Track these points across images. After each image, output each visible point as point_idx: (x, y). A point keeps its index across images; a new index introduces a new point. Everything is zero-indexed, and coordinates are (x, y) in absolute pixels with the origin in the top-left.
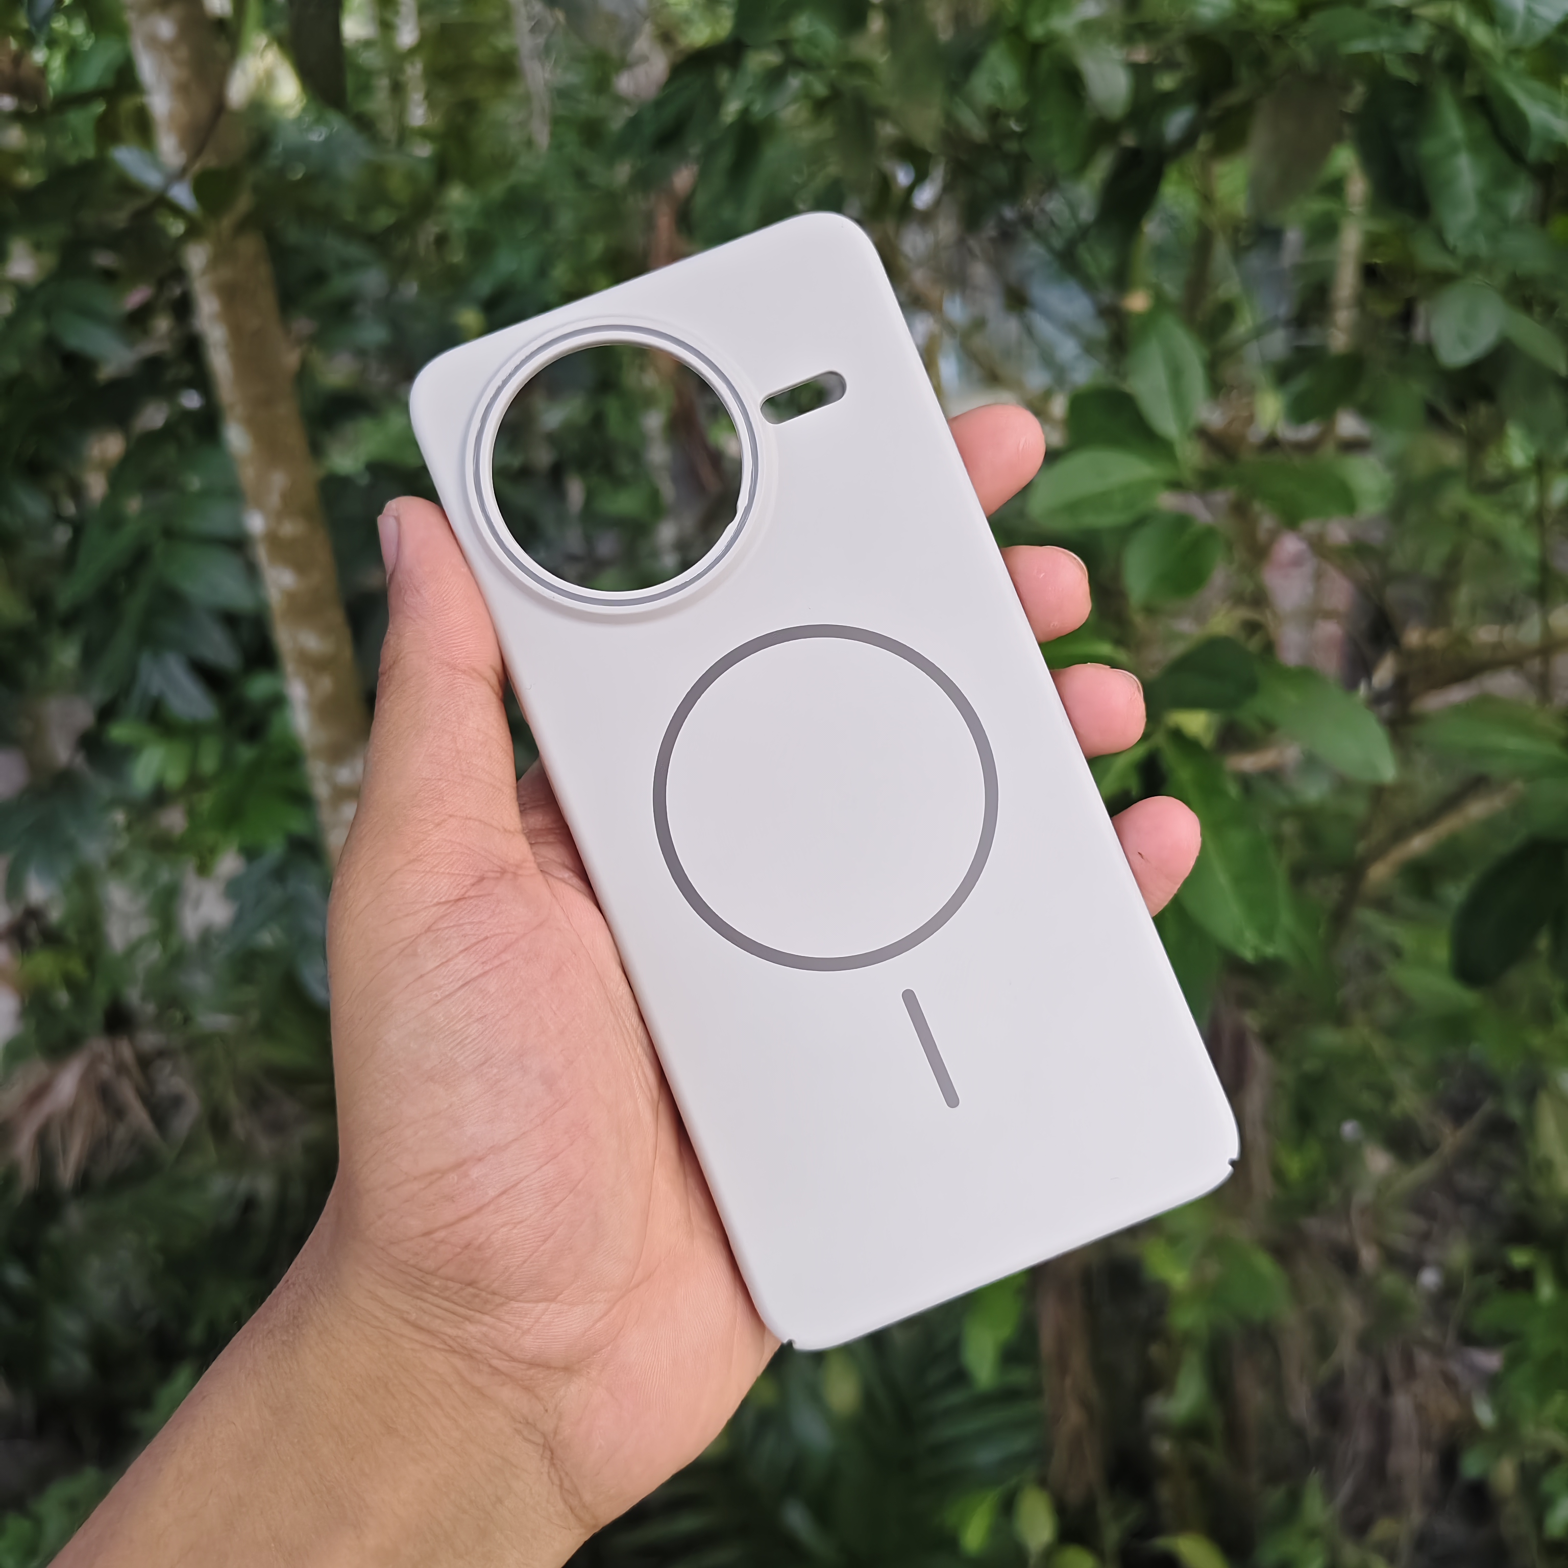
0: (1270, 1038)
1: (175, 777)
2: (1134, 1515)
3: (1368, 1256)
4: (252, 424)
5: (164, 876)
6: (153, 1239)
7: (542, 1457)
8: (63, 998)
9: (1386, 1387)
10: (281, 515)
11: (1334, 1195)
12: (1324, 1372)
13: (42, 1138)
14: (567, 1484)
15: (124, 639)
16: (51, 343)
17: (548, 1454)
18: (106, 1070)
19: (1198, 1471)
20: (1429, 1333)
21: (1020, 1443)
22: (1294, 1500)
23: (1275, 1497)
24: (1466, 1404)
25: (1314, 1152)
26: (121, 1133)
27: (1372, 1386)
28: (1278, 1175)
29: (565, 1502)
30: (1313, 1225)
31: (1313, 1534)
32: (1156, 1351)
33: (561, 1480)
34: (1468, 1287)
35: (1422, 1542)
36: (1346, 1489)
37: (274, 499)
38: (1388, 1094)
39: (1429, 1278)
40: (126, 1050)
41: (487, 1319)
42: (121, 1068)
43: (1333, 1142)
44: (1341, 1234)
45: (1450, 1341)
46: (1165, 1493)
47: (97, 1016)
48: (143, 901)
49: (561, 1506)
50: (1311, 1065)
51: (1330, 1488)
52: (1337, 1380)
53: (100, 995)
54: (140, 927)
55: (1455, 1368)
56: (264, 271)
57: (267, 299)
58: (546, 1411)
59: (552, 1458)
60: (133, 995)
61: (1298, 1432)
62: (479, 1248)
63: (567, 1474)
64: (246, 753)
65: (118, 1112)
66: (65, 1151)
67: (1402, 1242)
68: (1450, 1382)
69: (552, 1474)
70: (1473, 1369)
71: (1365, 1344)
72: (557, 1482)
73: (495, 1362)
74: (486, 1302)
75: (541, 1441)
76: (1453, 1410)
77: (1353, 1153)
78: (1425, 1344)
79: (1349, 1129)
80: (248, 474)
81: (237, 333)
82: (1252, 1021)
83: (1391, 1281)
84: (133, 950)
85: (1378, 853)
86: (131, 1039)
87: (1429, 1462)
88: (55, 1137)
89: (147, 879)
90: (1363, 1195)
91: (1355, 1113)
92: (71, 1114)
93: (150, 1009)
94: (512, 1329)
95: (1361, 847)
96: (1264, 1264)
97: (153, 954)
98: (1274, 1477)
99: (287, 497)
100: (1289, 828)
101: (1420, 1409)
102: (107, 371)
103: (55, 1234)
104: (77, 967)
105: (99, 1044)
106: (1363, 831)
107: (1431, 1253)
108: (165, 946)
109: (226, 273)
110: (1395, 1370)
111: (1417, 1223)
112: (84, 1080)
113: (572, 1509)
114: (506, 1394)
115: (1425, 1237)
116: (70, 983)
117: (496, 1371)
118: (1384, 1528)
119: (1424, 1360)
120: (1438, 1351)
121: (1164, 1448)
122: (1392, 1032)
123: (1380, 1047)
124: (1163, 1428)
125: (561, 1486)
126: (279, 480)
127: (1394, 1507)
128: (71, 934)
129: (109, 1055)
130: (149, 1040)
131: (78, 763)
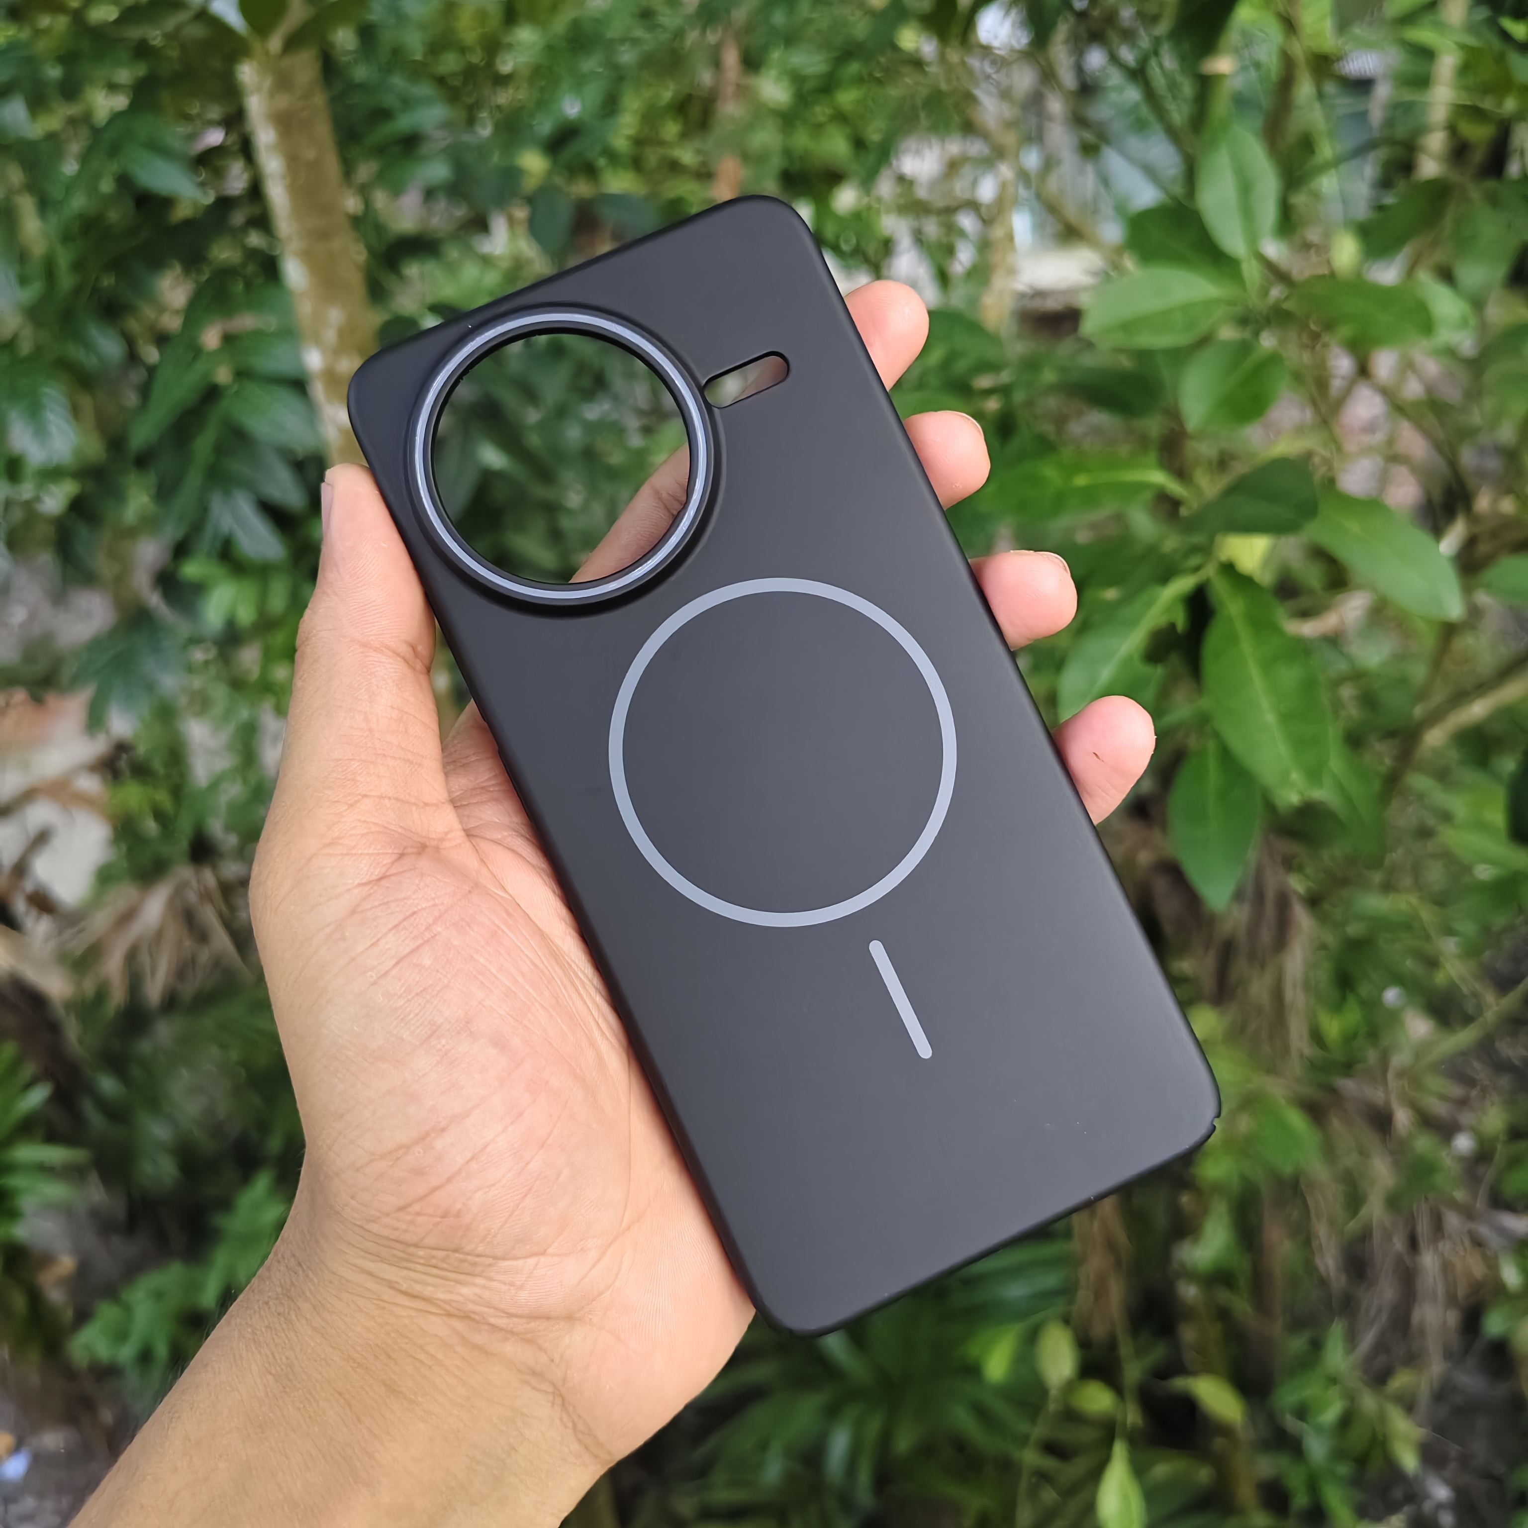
0: (1314, 902)
1: (246, 615)
2: (1158, 1353)
3: (1402, 1118)
4: (307, 257)
5: (244, 714)
6: (234, 1055)
7: (553, 1404)
8: (151, 826)
9: (1413, 1244)
10: (337, 352)
11: (1372, 1056)
12: (1353, 1226)
13: (132, 956)
14: (580, 1426)
15: (194, 479)
16: (124, 181)
17: (558, 1401)
18: (191, 896)
19: (1223, 1315)
20: (1460, 1195)
21: (1050, 1280)
22: (1317, 1346)
23: (1297, 1344)
24: (1493, 1266)
25: (1353, 1015)
26: (204, 956)
27: (1399, 1244)
28: (1317, 1037)
29: (580, 1442)
30: (1348, 1085)
31: (1333, 1380)
32: (1185, 1199)
33: (574, 1423)
34: (1501, 1152)
35: (1441, 1394)
36: (1367, 1340)
37: (330, 335)
38: (1432, 963)
39: (1463, 1143)
40: (209, 877)
41: (479, 1281)
42: (205, 896)
43: (1372, 1005)
44: (1377, 1095)
45: (1480, 1204)
46: (1188, 1334)
47: (183, 844)
48: (224, 736)
49: (575, 1446)
50: (1354, 930)
51: (1352, 1339)
52: (1365, 1236)
53: (185, 827)
54: (224, 763)
55: (1484, 1231)
56: (320, 100)
57: (323, 130)
58: (552, 1361)
59: (563, 1405)
60: (216, 827)
61: (1323, 1282)
62: (458, 1215)
63: (580, 1417)
65: (202, 936)
66: (153, 972)
67: (1439, 1108)
68: (1478, 1243)
69: (565, 1418)
70: (1503, 1232)
71: (1393, 1202)
72: (570, 1425)
73: (492, 1320)
74: (474, 1264)
75: (550, 1389)
76: (1478, 1270)
77: (1394, 1017)
78: (1453, 1204)
79: (1391, 995)
80: (305, 308)
81: (293, 161)
82: (1297, 884)
83: (1424, 1143)
84: (215, 785)
85: (1435, 717)
86: (214, 867)
87: (1453, 1318)
88: (144, 958)
89: (227, 715)
90: (1400, 1059)
91: (1398, 979)
92: (159, 934)
93: (233, 839)
94: (505, 1288)
95: (1418, 711)
96: (1297, 1120)
97: (234, 791)
98: (1297, 1324)
99: (342, 333)
100: (1347, 692)
101: (1446, 1267)
102: (182, 212)
103: (144, 1047)
104: (163, 797)
105: (185, 872)
106: (1422, 695)
107: (1466, 1118)
108: (245, 781)
109: (283, 101)
110: (1423, 1227)
111: (1456, 1090)
112: (171, 903)
113: (587, 1448)
114: (510, 1348)
115: (1462, 1103)
116: (159, 815)
117: (494, 1328)
118: (1401, 1380)
119: (1452, 1220)
120: (1468, 1213)
121: (1189, 1292)
122: (1440, 901)
123: (1427, 915)
124: (1190, 1275)
125: (575, 1427)
126: (335, 316)
127: (1413, 1359)
128: (158, 766)
129: (194, 883)
130: (231, 869)
131: (154, 600)
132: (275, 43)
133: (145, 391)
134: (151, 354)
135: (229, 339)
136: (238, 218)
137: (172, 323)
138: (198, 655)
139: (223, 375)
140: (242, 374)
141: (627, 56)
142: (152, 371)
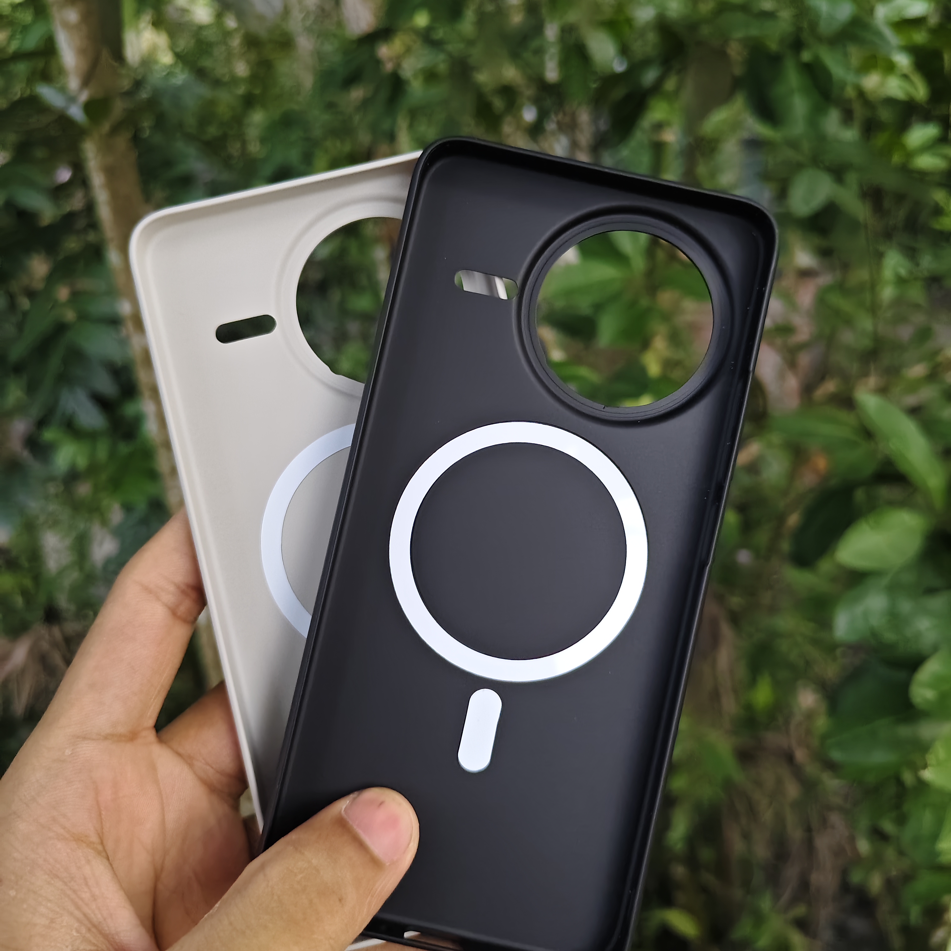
1: (82, 462)
3: (800, 754)
5: (82, 526)
8: (19, 601)
11: (780, 719)
18: (45, 645)
40: (56, 631)
42: (54, 644)
47: (40, 613)
48: (68, 542)
50: (759, 637)
53: (42, 599)
54: (67, 558)
60: (62, 600)
64: (124, 449)
66: (19, 694)
80: (121, 278)
81: (115, 196)
84: (62, 572)
86: (60, 627)
88: (13, 686)
89: (70, 528)
92: (23, 671)
93: (72, 608)
97: (74, 575)
102: (45, 221)
104: (28, 582)
105: (40, 629)
108: (81, 569)
112: (31, 652)
116: (25, 593)
128: (24, 561)
129: (47, 636)
130: (71, 627)
131: (26, 455)
132: (106, 127)
133: (20, 327)
134: (25, 303)
135: (75, 295)
136: (81, 223)
137: (38, 285)
138: (52, 489)
139: (70, 315)
140: (83, 317)
141: (317, 132)
142: (25, 314)
